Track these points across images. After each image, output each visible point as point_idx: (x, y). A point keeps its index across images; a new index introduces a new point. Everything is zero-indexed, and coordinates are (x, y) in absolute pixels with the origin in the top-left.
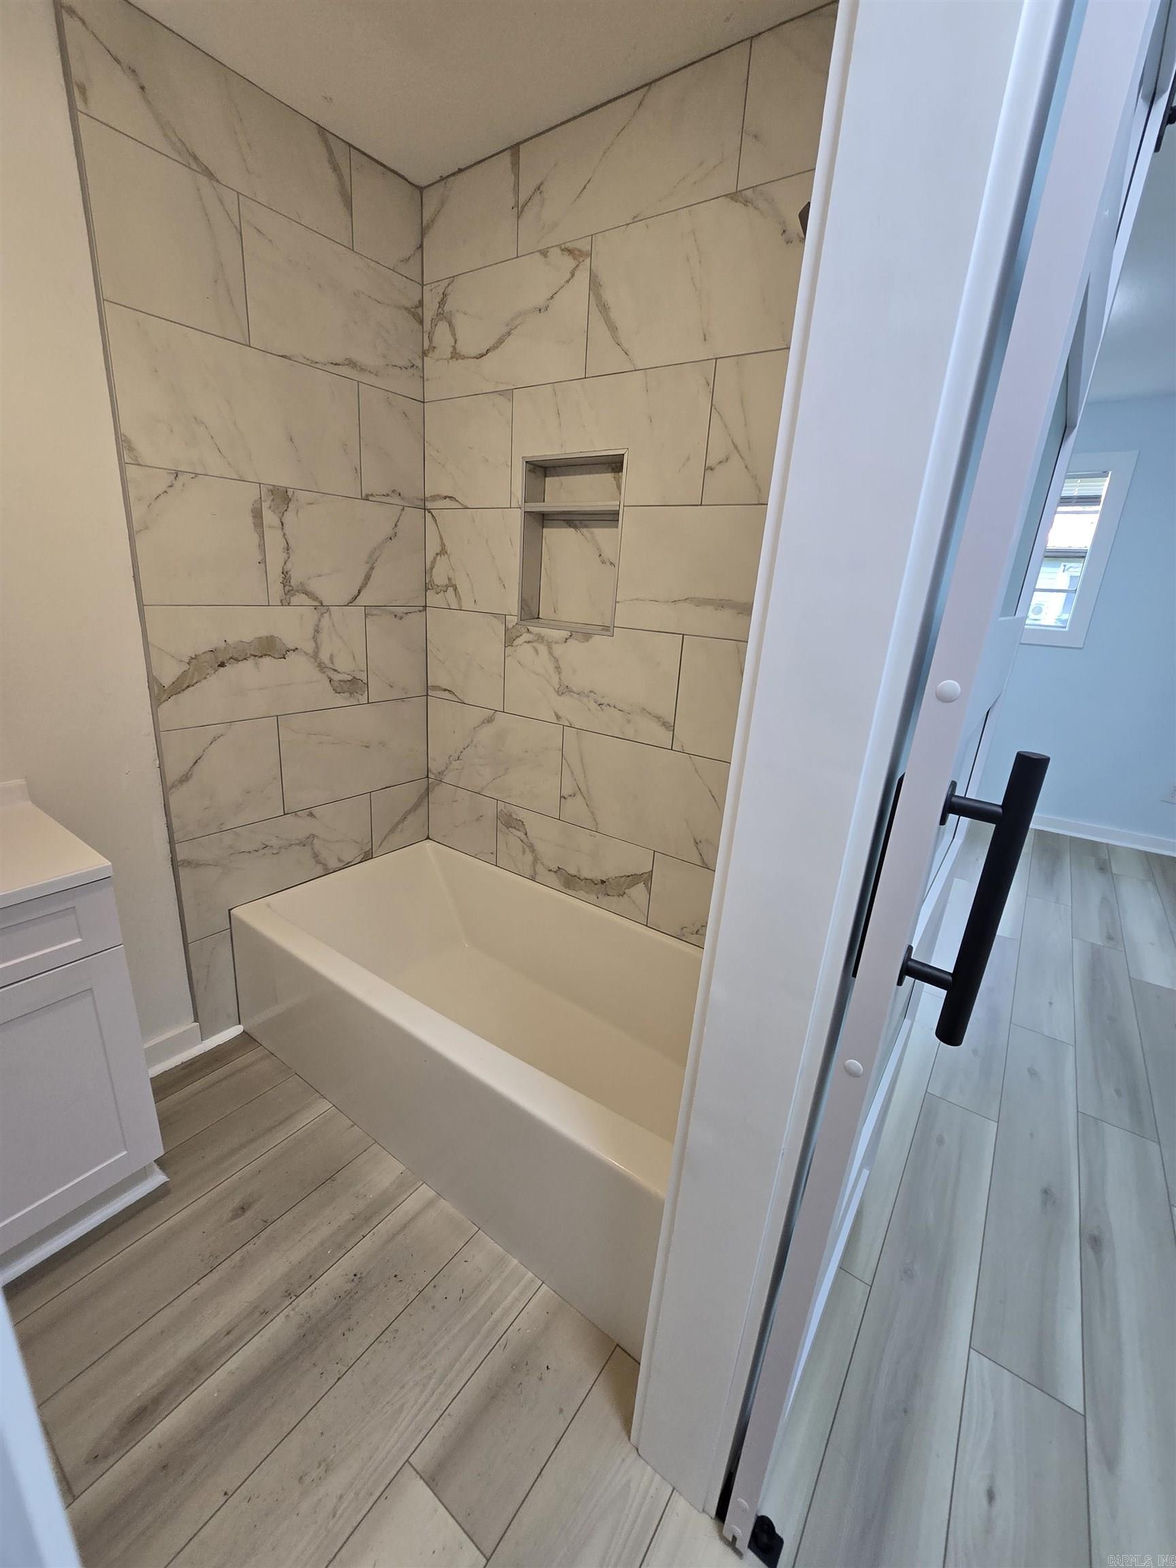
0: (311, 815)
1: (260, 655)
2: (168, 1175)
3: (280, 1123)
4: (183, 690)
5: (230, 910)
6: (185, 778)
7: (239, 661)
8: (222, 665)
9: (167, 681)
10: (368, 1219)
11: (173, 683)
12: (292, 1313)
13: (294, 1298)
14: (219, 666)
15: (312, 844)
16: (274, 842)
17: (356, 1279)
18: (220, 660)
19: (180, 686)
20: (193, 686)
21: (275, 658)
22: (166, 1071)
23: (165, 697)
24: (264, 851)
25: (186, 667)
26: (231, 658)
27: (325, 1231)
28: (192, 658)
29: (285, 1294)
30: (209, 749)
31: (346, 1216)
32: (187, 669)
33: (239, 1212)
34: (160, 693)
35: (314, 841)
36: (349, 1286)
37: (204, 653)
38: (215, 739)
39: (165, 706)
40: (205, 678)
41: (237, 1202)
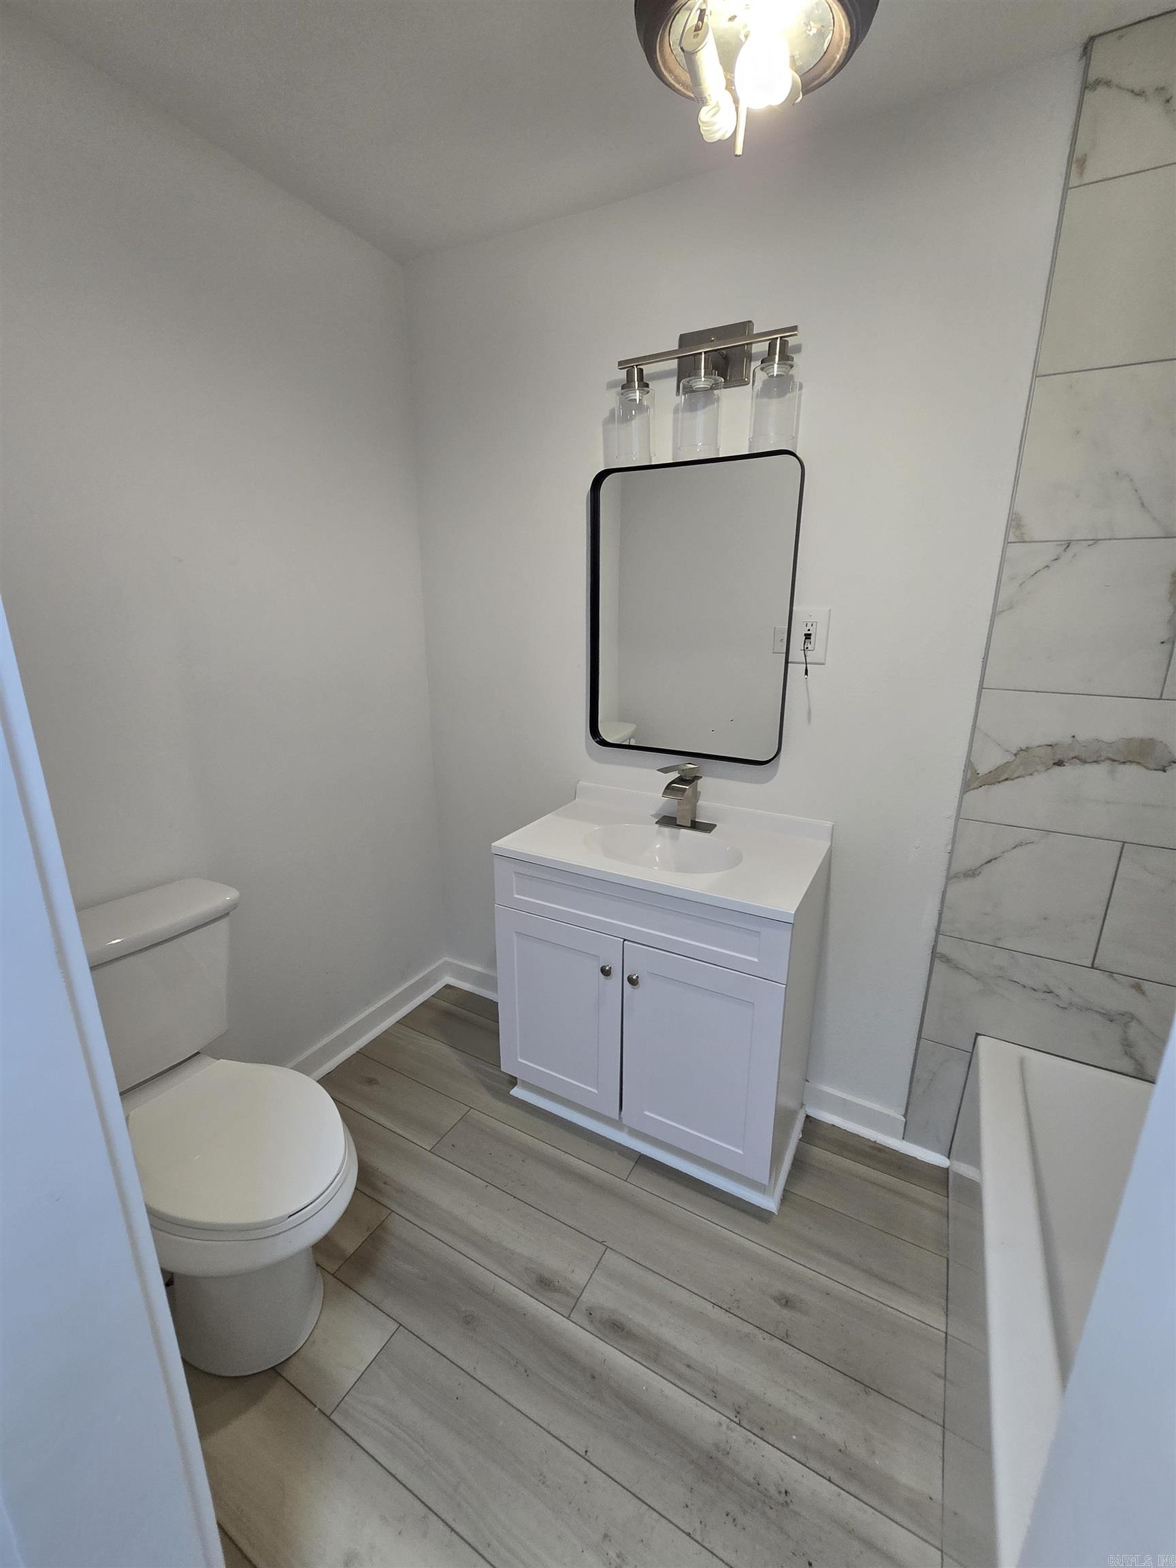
0: (1138, 988)
1: (1122, 760)
2: (779, 1210)
3: (883, 1280)
4: (999, 782)
5: (978, 1034)
6: (972, 874)
7: (1086, 762)
8: (1060, 763)
9: (983, 768)
10: (850, 1474)
11: (991, 772)
12: (724, 1427)
13: (737, 1420)
14: (1055, 764)
15: (1126, 1025)
16: (1063, 992)
17: (782, 1498)
18: (1058, 757)
19: (997, 777)
20: (1013, 780)
21: (1147, 768)
22: (859, 1136)
23: (975, 785)
24: (1045, 996)
25: (1010, 758)
26: (1075, 757)
27: (808, 1416)
28: (1022, 750)
29: (737, 1407)
30: (1009, 853)
31: (836, 1435)
32: (1012, 760)
33: (783, 1302)
34: (973, 780)
35: (1132, 1024)
36: (773, 1491)
37: (1038, 747)
38: (1020, 845)
39: (972, 794)
40: (1031, 775)
41: (790, 1290)
